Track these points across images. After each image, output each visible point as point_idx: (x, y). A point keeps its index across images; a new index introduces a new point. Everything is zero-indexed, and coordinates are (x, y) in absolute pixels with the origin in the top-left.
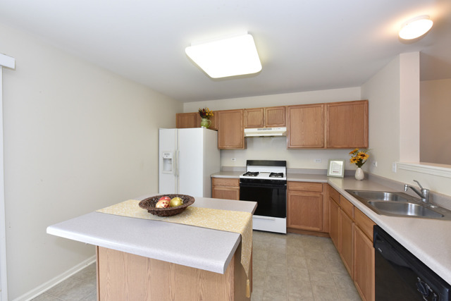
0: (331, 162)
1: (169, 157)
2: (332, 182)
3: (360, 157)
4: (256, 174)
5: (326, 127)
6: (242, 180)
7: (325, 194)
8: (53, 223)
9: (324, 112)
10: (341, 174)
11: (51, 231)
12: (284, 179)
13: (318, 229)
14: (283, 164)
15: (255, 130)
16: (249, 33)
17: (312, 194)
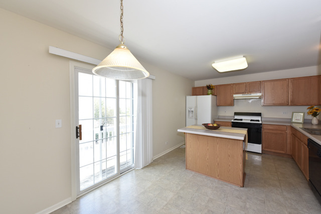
0: (294, 114)
1: (192, 110)
2: (294, 125)
3: (315, 111)
4: (241, 120)
5: (290, 93)
6: (232, 122)
7: (289, 131)
8: (180, 128)
9: (288, 83)
10: (301, 121)
11: (179, 130)
12: (260, 122)
13: (283, 152)
14: (259, 114)
15: (241, 95)
16: (244, 57)
17: (279, 132)
